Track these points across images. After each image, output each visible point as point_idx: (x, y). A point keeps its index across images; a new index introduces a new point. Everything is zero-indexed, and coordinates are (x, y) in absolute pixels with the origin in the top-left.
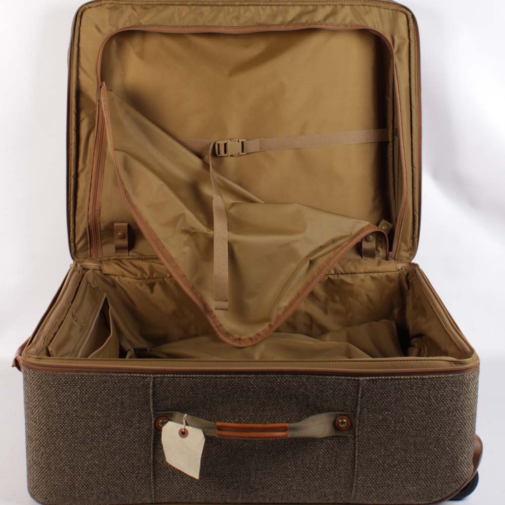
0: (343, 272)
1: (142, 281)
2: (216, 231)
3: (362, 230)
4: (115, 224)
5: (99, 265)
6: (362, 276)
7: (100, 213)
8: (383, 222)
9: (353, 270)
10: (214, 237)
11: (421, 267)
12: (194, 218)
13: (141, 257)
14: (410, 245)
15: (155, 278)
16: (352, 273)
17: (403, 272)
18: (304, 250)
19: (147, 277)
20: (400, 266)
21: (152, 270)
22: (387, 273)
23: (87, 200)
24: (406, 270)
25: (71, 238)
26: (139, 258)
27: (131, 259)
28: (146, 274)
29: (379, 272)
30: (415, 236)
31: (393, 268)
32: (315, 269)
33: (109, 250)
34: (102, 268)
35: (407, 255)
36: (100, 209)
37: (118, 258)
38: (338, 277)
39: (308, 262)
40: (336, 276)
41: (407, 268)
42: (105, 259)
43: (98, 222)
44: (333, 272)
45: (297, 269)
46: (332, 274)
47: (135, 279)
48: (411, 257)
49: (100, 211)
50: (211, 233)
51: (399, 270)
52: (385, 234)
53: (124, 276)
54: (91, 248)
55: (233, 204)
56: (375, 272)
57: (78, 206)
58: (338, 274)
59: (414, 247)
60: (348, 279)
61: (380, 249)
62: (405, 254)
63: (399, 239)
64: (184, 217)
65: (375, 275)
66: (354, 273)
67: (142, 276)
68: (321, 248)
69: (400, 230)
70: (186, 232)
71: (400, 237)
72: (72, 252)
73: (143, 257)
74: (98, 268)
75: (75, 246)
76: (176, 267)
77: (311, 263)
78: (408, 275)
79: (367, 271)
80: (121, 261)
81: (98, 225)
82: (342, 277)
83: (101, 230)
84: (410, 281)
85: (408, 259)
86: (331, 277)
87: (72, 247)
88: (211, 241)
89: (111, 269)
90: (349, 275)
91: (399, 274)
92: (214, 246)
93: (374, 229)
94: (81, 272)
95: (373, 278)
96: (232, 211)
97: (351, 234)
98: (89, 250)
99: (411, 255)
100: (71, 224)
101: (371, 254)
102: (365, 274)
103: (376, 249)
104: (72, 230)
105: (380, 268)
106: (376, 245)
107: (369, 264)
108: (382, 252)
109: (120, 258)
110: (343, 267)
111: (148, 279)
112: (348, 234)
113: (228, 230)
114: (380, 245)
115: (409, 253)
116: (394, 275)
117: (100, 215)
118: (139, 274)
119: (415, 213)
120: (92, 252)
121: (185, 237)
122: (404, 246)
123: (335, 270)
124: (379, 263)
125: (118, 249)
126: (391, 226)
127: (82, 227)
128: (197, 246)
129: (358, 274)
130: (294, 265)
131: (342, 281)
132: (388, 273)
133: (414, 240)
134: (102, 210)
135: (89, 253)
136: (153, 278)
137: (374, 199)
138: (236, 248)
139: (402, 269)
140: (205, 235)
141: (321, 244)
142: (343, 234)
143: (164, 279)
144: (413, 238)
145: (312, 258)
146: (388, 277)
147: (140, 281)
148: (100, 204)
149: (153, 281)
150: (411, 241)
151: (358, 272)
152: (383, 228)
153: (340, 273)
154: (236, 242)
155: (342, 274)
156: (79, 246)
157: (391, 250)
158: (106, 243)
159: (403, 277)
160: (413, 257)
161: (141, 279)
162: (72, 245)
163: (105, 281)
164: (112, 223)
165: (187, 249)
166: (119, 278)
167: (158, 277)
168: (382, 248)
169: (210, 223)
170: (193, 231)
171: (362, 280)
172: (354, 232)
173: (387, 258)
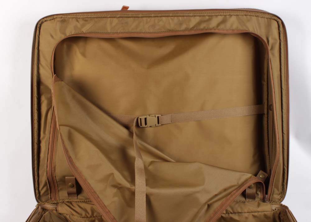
0: (232, 212)
1: (86, 219)
2: (137, 186)
3: (246, 181)
4: (66, 177)
5: (55, 207)
6: (246, 215)
7: (55, 170)
8: (261, 172)
9: (240, 211)
10: (136, 191)
11: (290, 208)
12: (121, 177)
13: (85, 200)
14: (280, 190)
15: (95, 217)
16: (239, 213)
17: (276, 212)
18: (203, 198)
19: (89, 217)
20: (274, 207)
21: (93, 211)
22: (264, 213)
23: (46, 160)
24: (278, 210)
25: (36, 186)
26: (84, 201)
27: (79, 202)
28: (88, 213)
29: (258, 212)
30: (284, 184)
31: (268, 208)
32: (212, 211)
33: (63, 194)
34: (58, 210)
35: (279, 197)
36: (55, 167)
37: (69, 201)
38: (229, 215)
39: (206, 206)
40: (227, 215)
41: (279, 209)
42: (61, 201)
43: (54, 176)
44: (225, 212)
45: (198, 213)
46: (224, 214)
47: (80, 217)
48: (282, 199)
49: (55, 168)
50: (133, 188)
51: (273, 210)
52: (263, 183)
53: (73, 215)
54: (50, 193)
55: (152, 163)
56: (255, 212)
57: (41, 164)
58: (229, 213)
59: (284, 191)
60: (236, 217)
61: (259, 193)
62: (276, 196)
63: (273, 185)
64: (114, 176)
65: (256, 214)
66: (240, 213)
67: (86, 215)
68: (216, 195)
69: (274, 179)
70: (114, 186)
71: (274, 185)
72: (37, 197)
73: (87, 200)
74: (54, 209)
75: (39, 193)
76: (108, 212)
77: (209, 206)
78: (280, 213)
79: (250, 211)
80: (71, 203)
81: (55, 178)
82: (231, 215)
83: (57, 181)
84: (282, 218)
85: (280, 200)
86: (223, 215)
87: (37, 193)
88: (133, 193)
89: (63, 209)
90: (237, 214)
91: (274, 213)
92: (136, 197)
93: (255, 180)
94: (40, 214)
95: (254, 216)
96: (151, 168)
97: (238, 183)
98: (50, 195)
99: (282, 197)
100: (36, 177)
101: (253, 197)
102: (248, 213)
103: (256, 193)
104: (36, 181)
105: (260, 209)
106: (256, 191)
107: (251, 206)
108: (260, 195)
109: (71, 201)
110: (232, 208)
111: (90, 217)
112: (236, 183)
113: (146, 185)
114: (259, 190)
115: (280, 195)
116: (270, 214)
117: (55, 171)
118: (84, 213)
119: (285, 167)
120: (52, 196)
121: (115, 190)
122: (276, 191)
123: (227, 211)
124: (259, 205)
125: (69, 194)
126: (267, 175)
127: (43, 179)
128: (124, 197)
129: (243, 214)
130: (196, 210)
131: (231, 218)
132: (266, 213)
133: (284, 186)
134: (56, 167)
135: (50, 197)
136: (94, 217)
137: (254, 156)
138: (152, 198)
139: (275, 209)
140: (129, 189)
141: (216, 193)
142: (233, 184)
143: (101, 217)
144: (283, 185)
145: (209, 203)
146: (265, 216)
147: (84, 218)
148: (55, 163)
149: (94, 219)
150: (282, 187)
151: (243, 212)
152: (261, 176)
153: (230, 213)
154: (152, 194)
155: (231, 213)
156: (42, 192)
157: (266, 193)
158: (61, 189)
159: (277, 216)
160: (283, 199)
161: (85, 218)
162: (37, 191)
163: (60, 218)
164: (64, 177)
165: (116, 199)
166: (69, 216)
167: (97, 216)
168: (260, 192)
169: (132, 180)
170: (120, 186)
171: (247, 218)
172: (240, 182)
173: (264, 200)
